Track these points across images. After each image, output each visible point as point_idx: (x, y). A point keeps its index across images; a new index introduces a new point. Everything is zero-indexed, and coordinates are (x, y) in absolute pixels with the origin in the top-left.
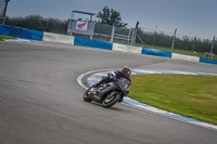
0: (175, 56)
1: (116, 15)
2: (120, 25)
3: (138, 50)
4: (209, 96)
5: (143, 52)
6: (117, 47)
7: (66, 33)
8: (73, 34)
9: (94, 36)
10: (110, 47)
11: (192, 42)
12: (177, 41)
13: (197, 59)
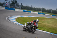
0: (32, 12)
1: (16, 1)
2: (17, 4)
3: (22, 11)
4: (41, 23)
5: (23, 11)
6: (16, 10)
7: (3, 6)
8: (5, 6)
9: (10, 7)
10: (14, 10)
11: (36, 8)
12: (32, 8)
13: (37, 13)
